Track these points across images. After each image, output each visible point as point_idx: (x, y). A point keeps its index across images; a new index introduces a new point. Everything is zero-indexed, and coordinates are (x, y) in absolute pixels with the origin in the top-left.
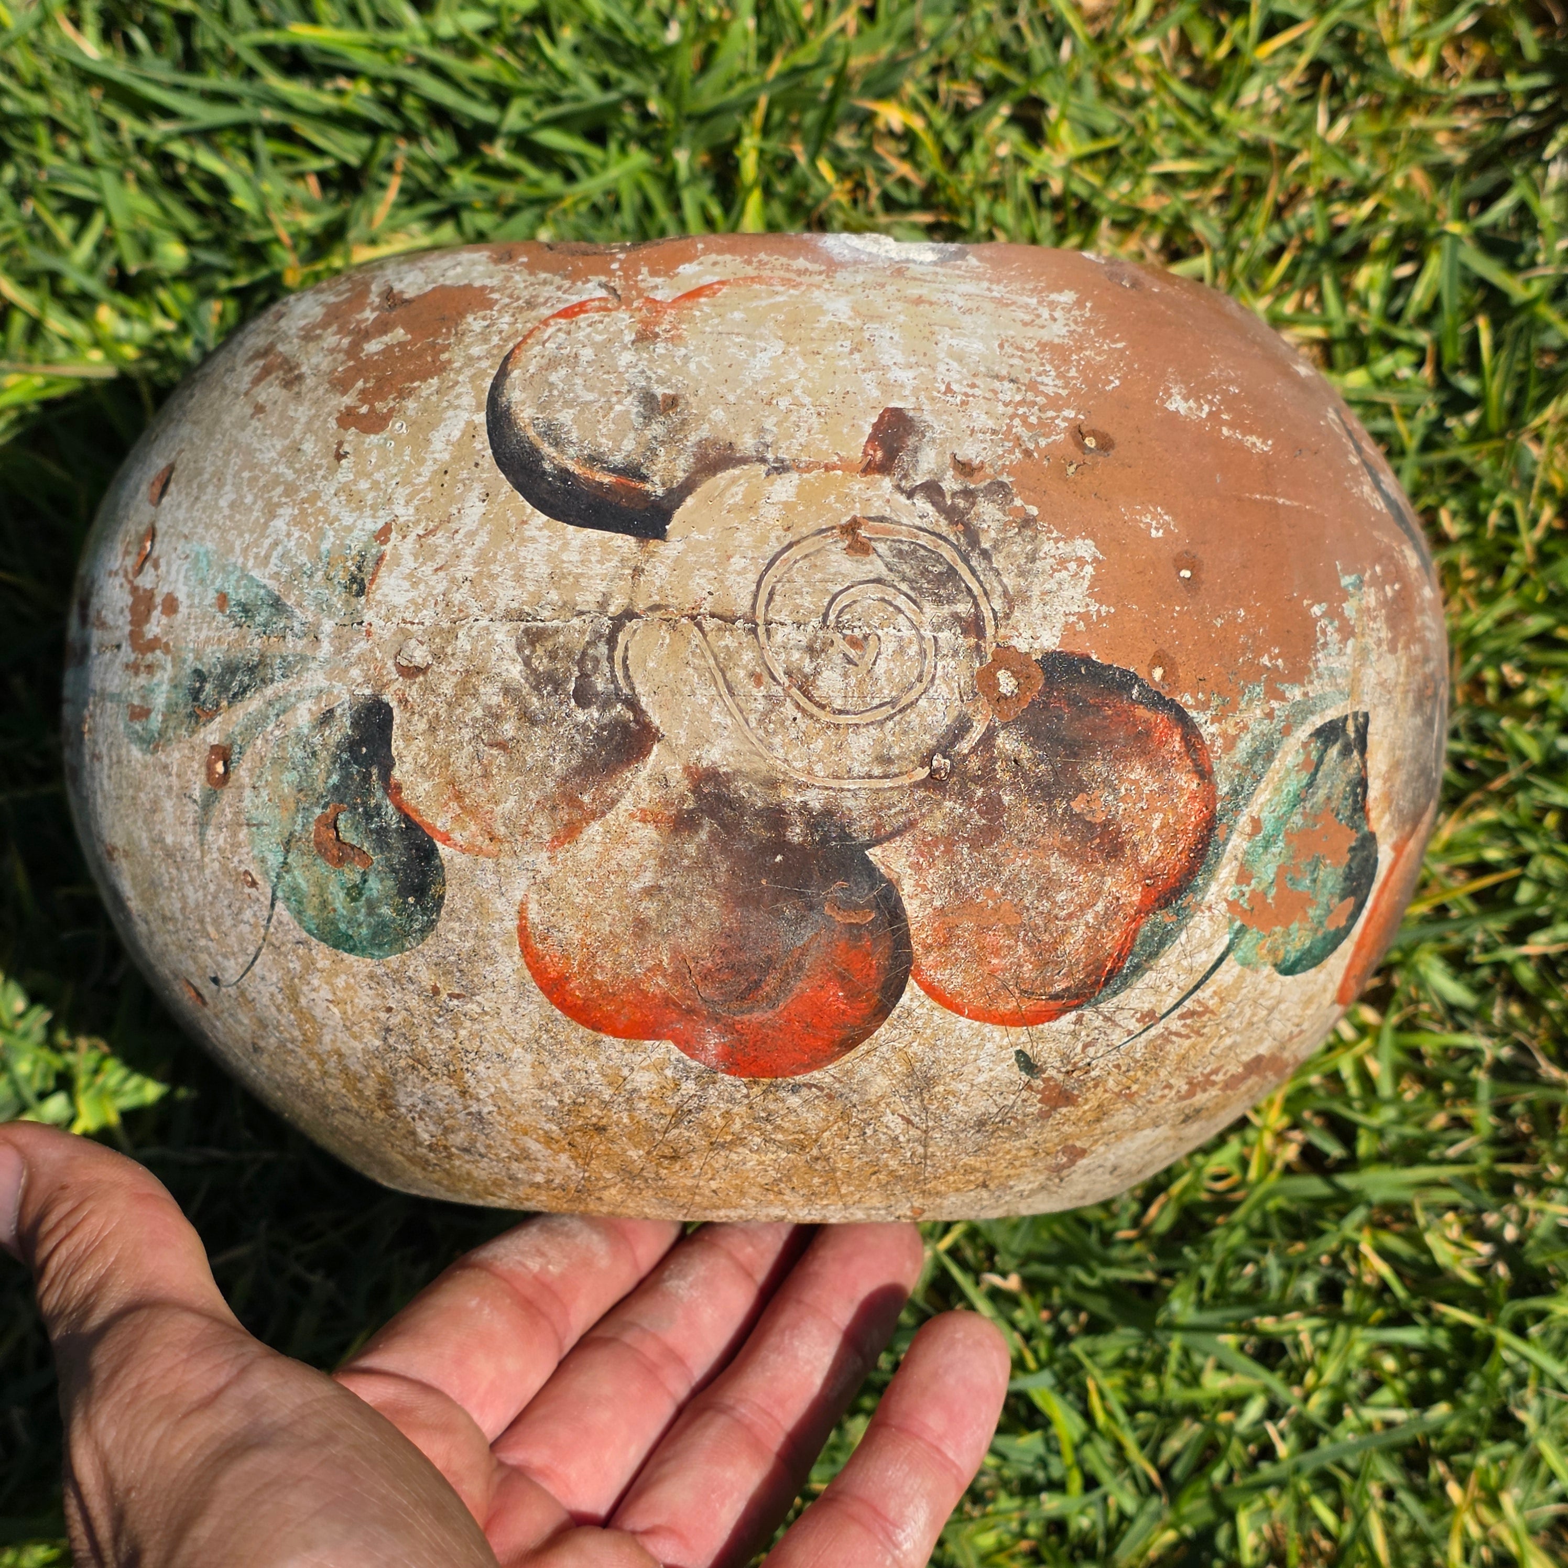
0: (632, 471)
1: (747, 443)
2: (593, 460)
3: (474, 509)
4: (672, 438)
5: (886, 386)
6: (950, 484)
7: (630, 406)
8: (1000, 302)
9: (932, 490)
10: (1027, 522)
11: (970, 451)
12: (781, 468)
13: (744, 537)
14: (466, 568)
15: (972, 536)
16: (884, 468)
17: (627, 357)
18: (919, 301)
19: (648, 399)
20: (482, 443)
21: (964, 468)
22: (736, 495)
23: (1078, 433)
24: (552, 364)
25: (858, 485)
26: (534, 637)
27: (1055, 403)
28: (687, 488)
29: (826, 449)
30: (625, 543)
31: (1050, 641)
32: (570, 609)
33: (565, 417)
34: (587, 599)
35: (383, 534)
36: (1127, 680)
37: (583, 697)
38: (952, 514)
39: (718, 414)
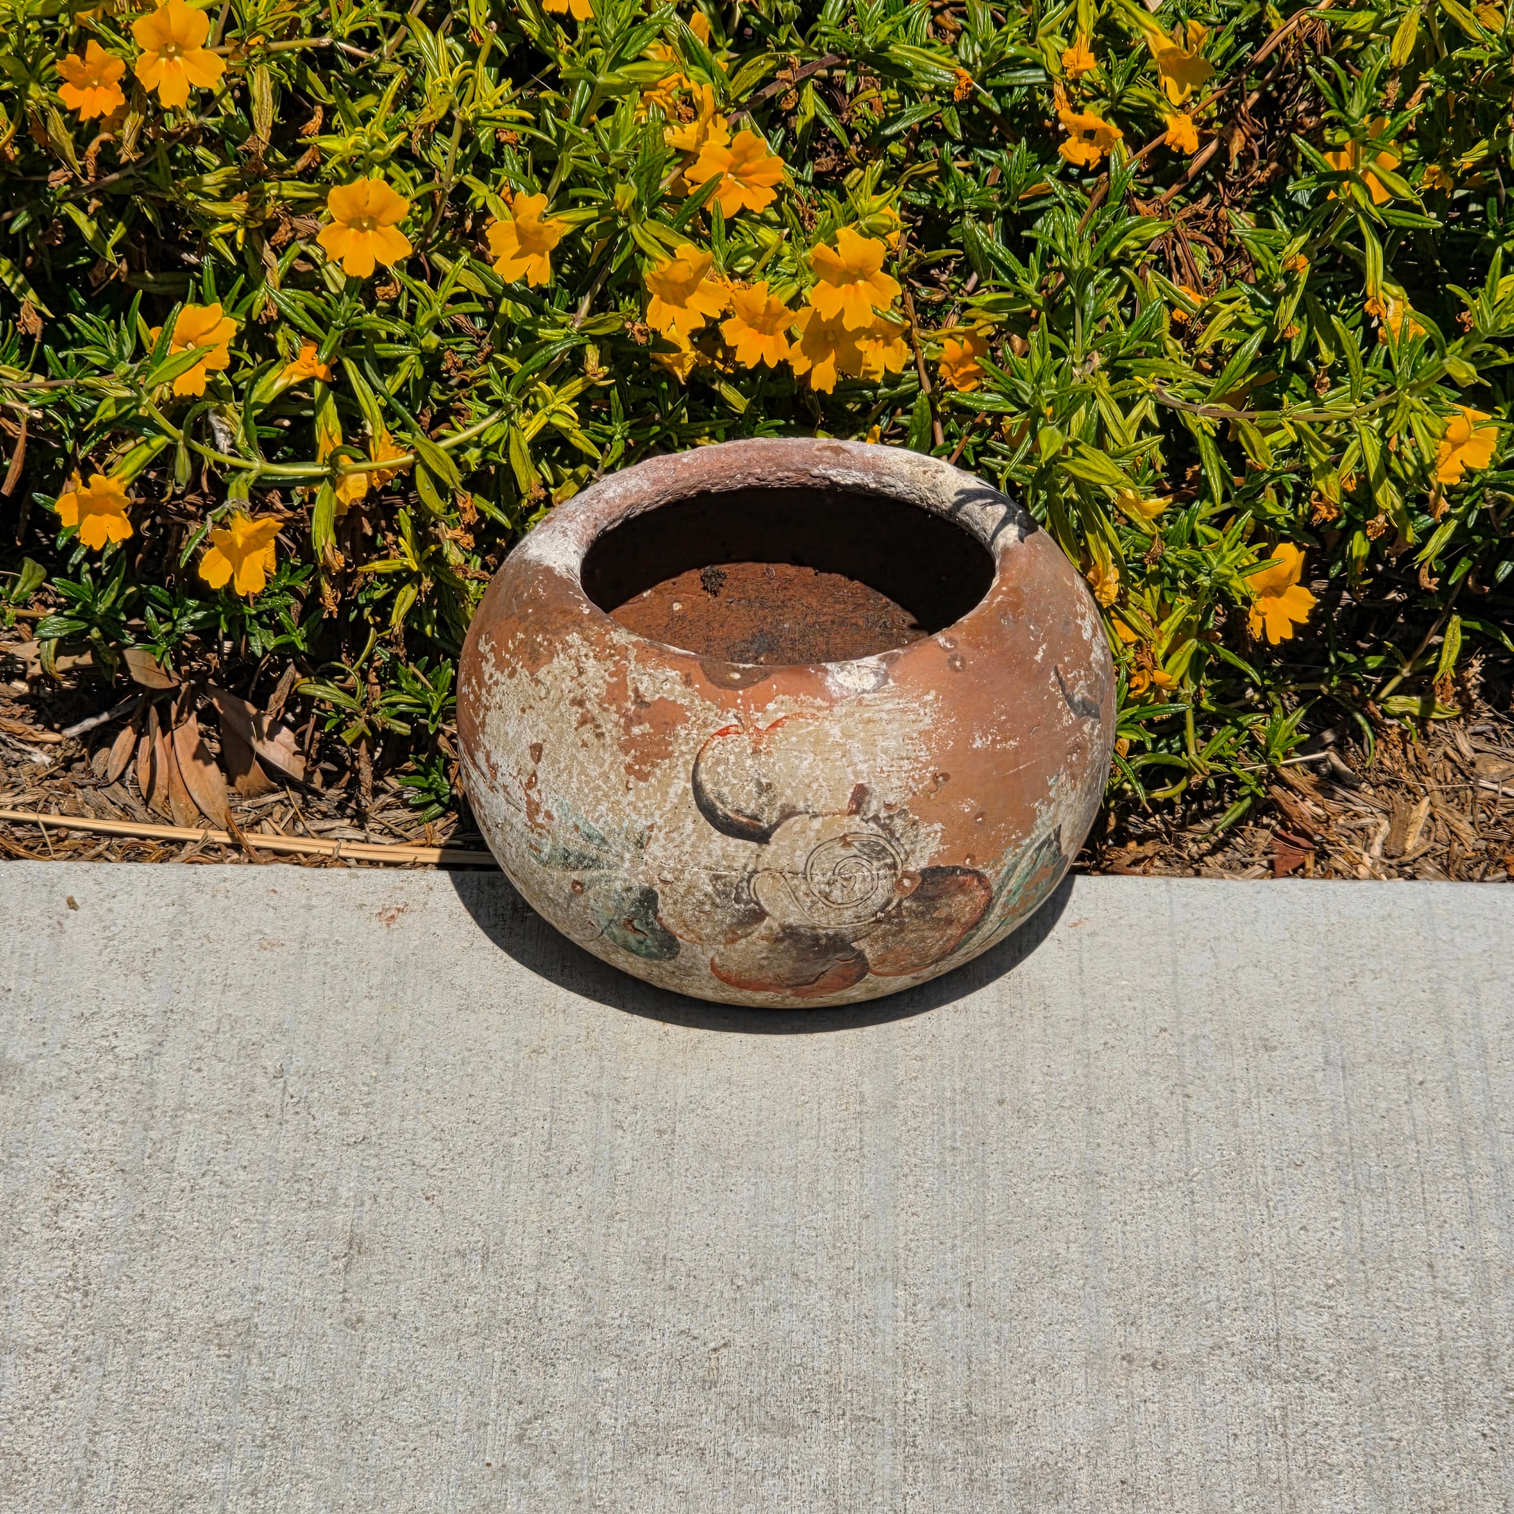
0: (754, 817)
1: (801, 806)
2: (738, 811)
3: (689, 827)
4: (770, 804)
5: (856, 774)
6: (883, 814)
7: (752, 787)
8: (904, 711)
9: (876, 819)
10: (914, 823)
11: (891, 799)
12: (815, 816)
13: (801, 844)
14: (687, 848)
15: (892, 833)
16: (856, 812)
17: (749, 762)
18: (869, 721)
19: (759, 784)
20: (691, 797)
21: (888, 806)
22: (797, 827)
23: (935, 777)
24: (718, 762)
25: (846, 820)
26: (717, 878)
27: (926, 766)
28: (777, 825)
29: (833, 806)
30: (753, 845)
31: (924, 864)
32: (730, 868)
33: (725, 790)
34: (738, 865)
35: (651, 828)
36: (955, 869)
37: (738, 900)
38: (884, 827)
39: (789, 792)
